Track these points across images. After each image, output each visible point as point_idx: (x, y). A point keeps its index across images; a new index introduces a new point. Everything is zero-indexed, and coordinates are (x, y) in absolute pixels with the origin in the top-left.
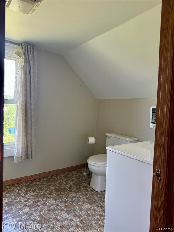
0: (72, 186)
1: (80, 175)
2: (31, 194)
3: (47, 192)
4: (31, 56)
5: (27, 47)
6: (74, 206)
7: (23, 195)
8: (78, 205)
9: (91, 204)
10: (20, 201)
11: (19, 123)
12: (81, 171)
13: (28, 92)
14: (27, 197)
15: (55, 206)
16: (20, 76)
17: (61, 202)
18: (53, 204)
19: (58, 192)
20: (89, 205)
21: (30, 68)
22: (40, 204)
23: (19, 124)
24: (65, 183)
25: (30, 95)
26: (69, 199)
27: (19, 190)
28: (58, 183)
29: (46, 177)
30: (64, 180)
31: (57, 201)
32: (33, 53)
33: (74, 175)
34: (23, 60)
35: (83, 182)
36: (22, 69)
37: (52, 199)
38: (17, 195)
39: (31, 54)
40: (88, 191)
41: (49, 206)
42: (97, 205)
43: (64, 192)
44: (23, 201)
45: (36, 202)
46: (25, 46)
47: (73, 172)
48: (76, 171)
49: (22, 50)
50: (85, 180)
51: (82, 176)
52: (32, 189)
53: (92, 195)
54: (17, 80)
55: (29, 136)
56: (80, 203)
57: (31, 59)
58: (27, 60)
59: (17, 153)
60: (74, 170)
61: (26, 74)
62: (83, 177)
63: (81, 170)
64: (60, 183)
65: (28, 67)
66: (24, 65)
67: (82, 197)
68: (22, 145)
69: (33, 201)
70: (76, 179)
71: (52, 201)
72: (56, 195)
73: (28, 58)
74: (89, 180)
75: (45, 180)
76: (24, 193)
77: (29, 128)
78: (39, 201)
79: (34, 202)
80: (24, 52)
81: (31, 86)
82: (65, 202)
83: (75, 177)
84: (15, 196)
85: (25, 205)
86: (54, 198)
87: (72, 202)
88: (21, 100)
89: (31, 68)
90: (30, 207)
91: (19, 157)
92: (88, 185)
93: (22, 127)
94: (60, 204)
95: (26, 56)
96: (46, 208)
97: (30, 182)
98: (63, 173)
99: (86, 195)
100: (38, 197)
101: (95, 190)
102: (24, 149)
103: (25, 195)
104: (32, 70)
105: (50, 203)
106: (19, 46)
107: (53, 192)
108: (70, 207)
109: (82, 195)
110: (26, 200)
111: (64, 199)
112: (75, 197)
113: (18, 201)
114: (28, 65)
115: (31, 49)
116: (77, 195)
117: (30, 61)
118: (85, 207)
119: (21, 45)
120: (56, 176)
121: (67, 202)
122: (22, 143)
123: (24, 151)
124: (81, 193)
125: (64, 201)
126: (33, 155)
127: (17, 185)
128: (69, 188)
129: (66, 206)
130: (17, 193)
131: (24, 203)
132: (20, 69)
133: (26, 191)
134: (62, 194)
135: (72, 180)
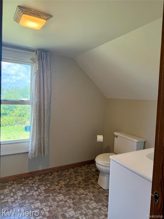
0: (81, 182)
1: (89, 171)
2: (43, 188)
3: (57, 187)
4: (45, 61)
5: (41, 53)
6: (82, 204)
7: (36, 189)
8: (85, 203)
9: (97, 203)
10: (33, 195)
11: (33, 122)
12: (90, 167)
13: (42, 94)
14: (39, 190)
15: (63, 202)
16: (35, 79)
17: (70, 198)
18: (62, 200)
19: (67, 188)
20: (95, 204)
21: (43, 72)
22: (50, 199)
23: (33, 124)
24: (74, 179)
25: (43, 97)
26: (77, 196)
27: (32, 184)
28: (68, 178)
29: (58, 171)
30: (73, 176)
31: (65, 197)
32: (46, 58)
33: (83, 170)
34: (37, 66)
35: (92, 178)
36: (36, 74)
37: (61, 194)
38: (31, 189)
39: (45, 59)
40: (95, 188)
41: (58, 202)
42: (103, 204)
43: (73, 188)
44: (36, 195)
45: (47, 197)
46: (39, 52)
47: (82, 167)
48: (85, 167)
49: (36, 56)
50: (93, 176)
51: (90, 172)
52: (44, 183)
53: (99, 192)
54: (33, 83)
55: (42, 135)
56: (87, 201)
57: (44, 64)
58: (41, 65)
59: (31, 150)
60: (84, 165)
61: (40, 78)
62: (92, 173)
63: (90, 165)
64: (70, 179)
65: (41, 71)
66: (38, 70)
67: (90, 194)
68: (36, 143)
69: (44, 195)
70: (85, 175)
71: (61, 197)
72: (66, 191)
73: (41, 63)
74: (97, 176)
75: (56, 174)
76: (37, 187)
77: (42, 127)
78: (49, 196)
79: (45, 197)
80: (38, 58)
81: (45, 89)
82: (74, 199)
83: (84, 172)
84: (28, 189)
85: (37, 200)
86: (63, 194)
87: (80, 199)
88: (35, 101)
89: (45, 72)
90: (41, 202)
91: (33, 154)
92: (95, 182)
93: (36, 126)
94: (68, 201)
95: (40, 61)
96: (56, 204)
97: (43, 175)
98: (73, 168)
99: (93, 192)
100: (49, 192)
101: (102, 188)
102: (38, 147)
103: (37, 188)
104: (45, 74)
105: (59, 199)
106: (34, 52)
107: (63, 187)
108: (77, 204)
109: (89, 192)
110: (38, 194)
111: (72, 195)
112: (83, 194)
113: (31, 195)
114: (41, 69)
115: (45, 55)
116: (85, 192)
117: (44, 66)
118: (91, 205)
119: (35, 52)
120: (66, 170)
121: (75, 199)
122: (36, 141)
123: (37, 148)
124: (89, 190)
125: (72, 197)
126: (45, 151)
127: (31, 178)
128: (78, 184)
129: (73, 203)
130: (31, 187)
131: (36, 198)
132: (34, 74)
133: (38, 185)
134: (71, 190)
135: (81, 176)
